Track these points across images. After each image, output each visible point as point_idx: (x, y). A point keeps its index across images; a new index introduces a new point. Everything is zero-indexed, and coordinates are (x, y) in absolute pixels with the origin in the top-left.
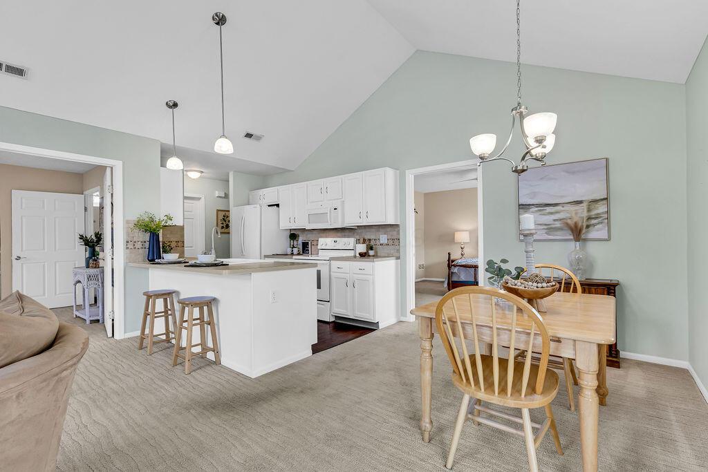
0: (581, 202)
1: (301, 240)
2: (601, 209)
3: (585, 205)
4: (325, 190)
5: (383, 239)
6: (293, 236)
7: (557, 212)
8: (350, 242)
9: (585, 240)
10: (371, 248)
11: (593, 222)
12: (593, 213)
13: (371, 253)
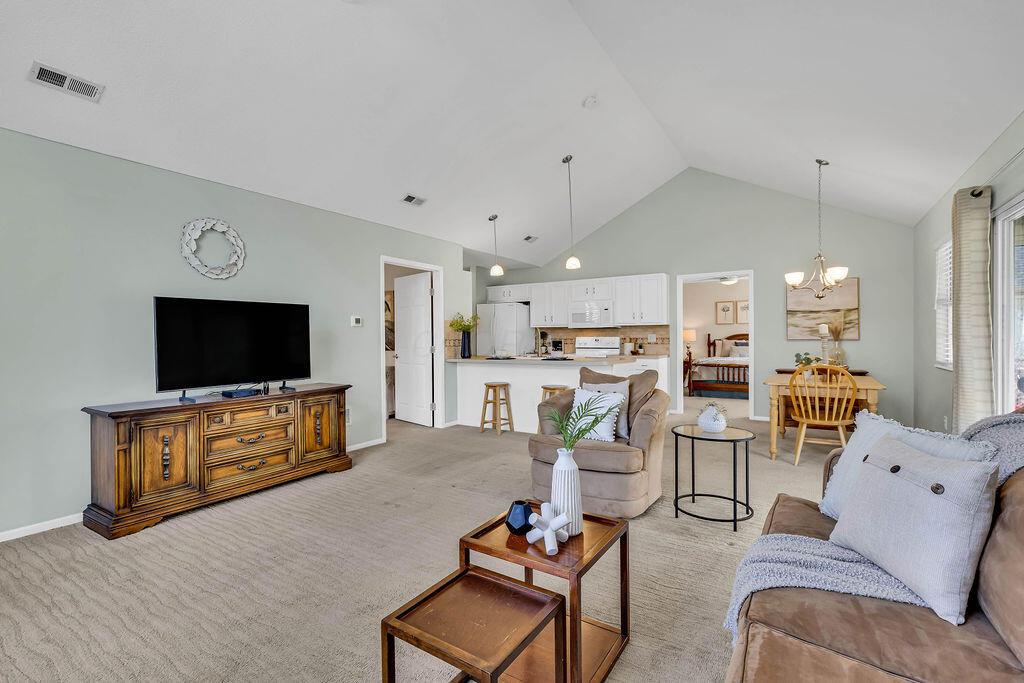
0: (838, 311)
1: (550, 339)
2: (853, 316)
3: (843, 312)
4: (591, 290)
5: (652, 338)
6: (544, 335)
7: (819, 318)
8: (615, 341)
9: (841, 340)
10: (641, 347)
11: (848, 326)
12: (848, 319)
13: (641, 351)
